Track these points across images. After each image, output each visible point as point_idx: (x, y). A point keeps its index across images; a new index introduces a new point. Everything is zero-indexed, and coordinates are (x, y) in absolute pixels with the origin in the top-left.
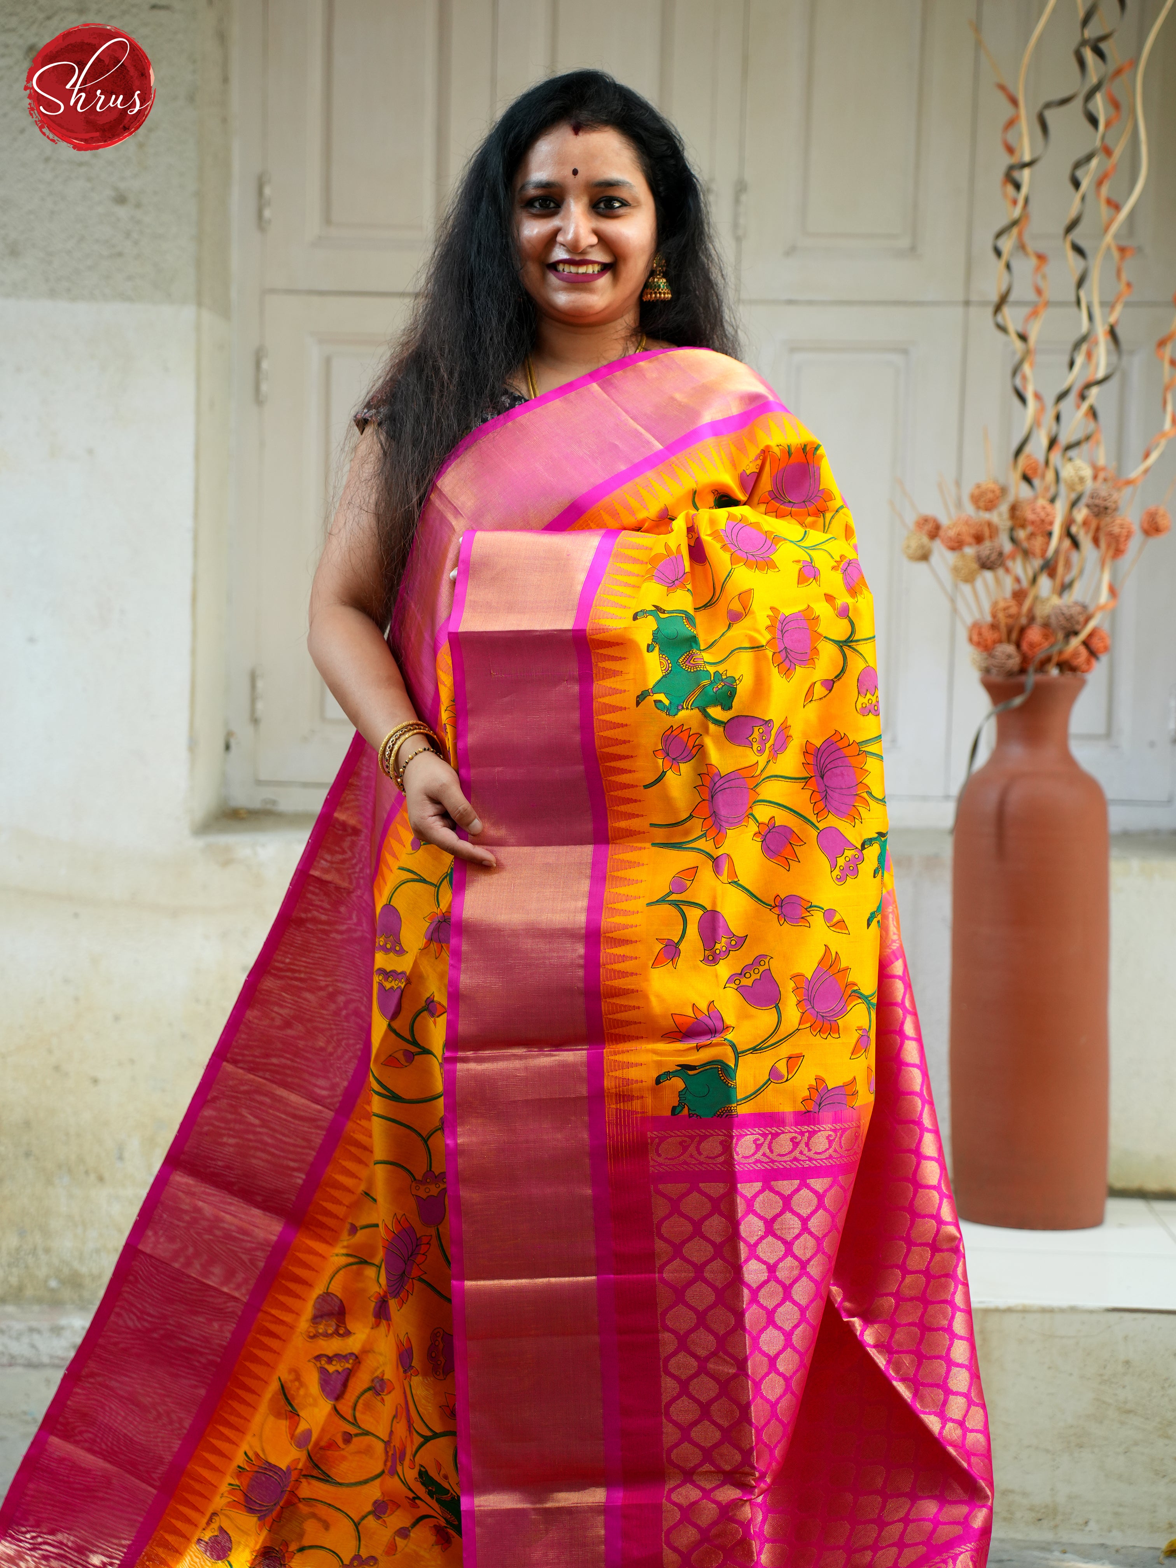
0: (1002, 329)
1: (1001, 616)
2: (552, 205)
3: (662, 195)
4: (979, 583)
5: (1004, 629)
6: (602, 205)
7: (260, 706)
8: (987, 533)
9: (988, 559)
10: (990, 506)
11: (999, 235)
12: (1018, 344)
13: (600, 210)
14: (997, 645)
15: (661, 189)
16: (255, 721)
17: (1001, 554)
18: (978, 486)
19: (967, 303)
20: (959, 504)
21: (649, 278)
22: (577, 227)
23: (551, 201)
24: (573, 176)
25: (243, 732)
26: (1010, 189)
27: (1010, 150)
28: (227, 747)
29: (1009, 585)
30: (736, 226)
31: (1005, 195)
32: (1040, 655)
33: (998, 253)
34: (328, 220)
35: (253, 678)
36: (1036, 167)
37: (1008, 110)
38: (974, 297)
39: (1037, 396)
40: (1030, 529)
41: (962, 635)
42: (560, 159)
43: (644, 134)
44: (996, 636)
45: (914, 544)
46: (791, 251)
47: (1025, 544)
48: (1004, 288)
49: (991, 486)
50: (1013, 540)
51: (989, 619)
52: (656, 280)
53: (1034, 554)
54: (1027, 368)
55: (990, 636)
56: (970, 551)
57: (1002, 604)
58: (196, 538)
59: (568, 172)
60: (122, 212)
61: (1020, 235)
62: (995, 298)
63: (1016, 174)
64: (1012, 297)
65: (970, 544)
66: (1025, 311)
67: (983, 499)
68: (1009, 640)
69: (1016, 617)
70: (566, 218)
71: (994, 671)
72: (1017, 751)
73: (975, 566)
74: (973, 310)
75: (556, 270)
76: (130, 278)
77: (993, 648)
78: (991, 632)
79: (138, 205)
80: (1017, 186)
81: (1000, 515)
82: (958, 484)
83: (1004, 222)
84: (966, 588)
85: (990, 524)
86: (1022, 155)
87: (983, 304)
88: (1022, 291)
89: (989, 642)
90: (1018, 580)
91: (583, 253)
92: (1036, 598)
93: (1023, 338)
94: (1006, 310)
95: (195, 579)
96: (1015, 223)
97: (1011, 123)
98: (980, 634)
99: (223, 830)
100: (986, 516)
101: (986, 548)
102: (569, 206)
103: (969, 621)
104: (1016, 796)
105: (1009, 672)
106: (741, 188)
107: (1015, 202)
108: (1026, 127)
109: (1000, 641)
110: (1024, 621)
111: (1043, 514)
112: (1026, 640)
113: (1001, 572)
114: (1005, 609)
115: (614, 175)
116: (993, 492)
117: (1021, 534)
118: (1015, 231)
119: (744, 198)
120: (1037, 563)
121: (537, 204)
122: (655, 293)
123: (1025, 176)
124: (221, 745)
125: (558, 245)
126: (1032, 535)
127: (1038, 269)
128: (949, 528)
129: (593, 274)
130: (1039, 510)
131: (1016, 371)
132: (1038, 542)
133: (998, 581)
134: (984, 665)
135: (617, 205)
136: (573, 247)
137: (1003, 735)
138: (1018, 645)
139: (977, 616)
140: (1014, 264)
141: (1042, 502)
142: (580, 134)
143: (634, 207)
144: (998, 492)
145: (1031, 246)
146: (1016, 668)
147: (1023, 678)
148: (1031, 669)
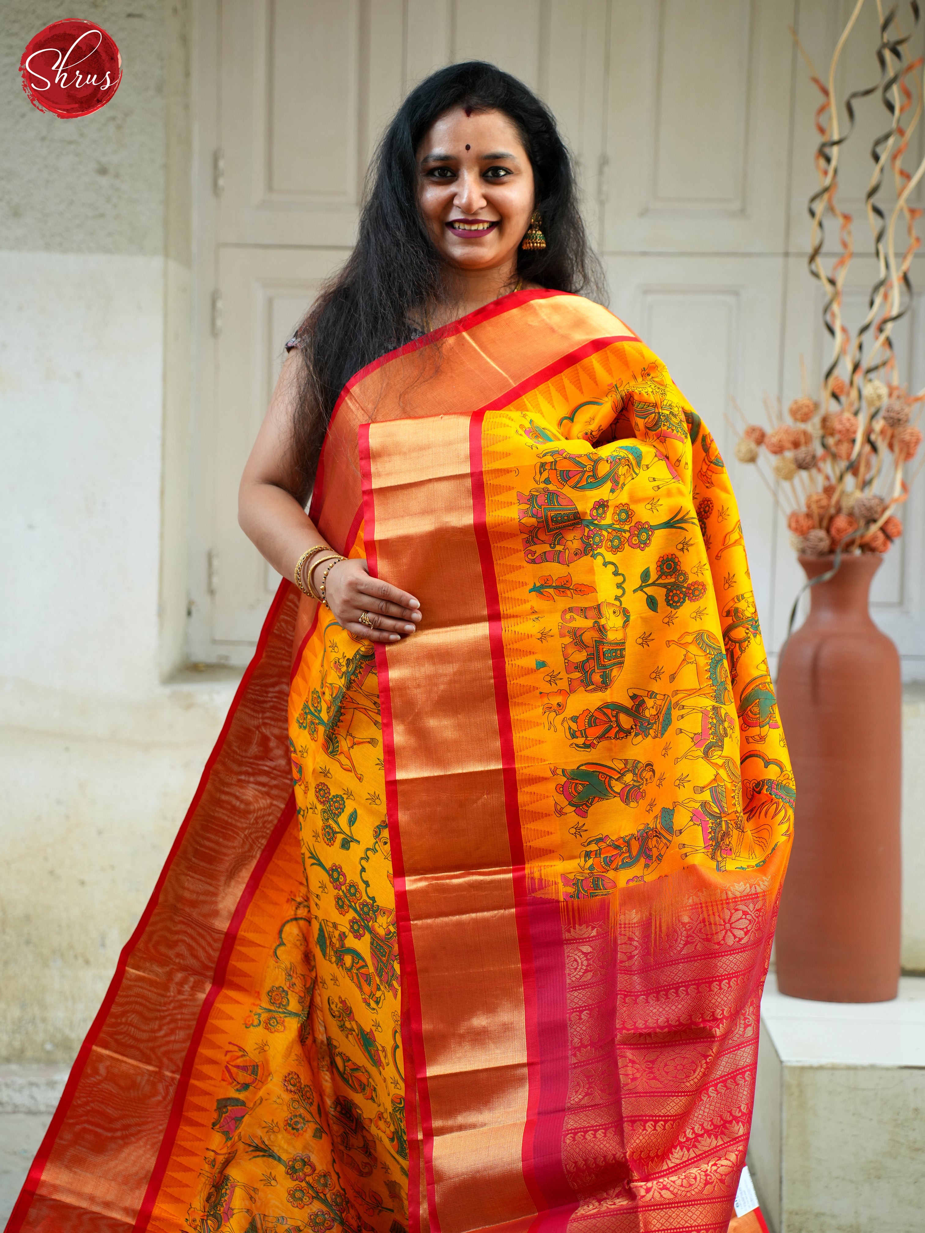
0: (816, 275)
1: (814, 507)
2: (449, 174)
3: (539, 163)
4: (796, 481)
5: (816, 518)
6: (490, 174)
7: (215, 580)
8: (802, 439)
9: (804, 461)
10: (805, 418)
11: (813, 199)
12: (829, 288)
13: (489, 178)
14: (811, 530)
15: (538, 158)
16: (211, 592)
17: (814, 457)
18: (796, 402)
19: (786, 254)
20: (780, 416)
21: (528, 230)
22: (470, 192)
23: (448, 171)
24: (466, 151)
25: (202, 600)
26: (822, 162)
27: (822, 130)
28: (189, 613)
29: (820, 482)
30: (600, 191)
31: (817, 167)
32: (846, 538)
33: (812, 214)
34: (270, 188)
35: (210, 557)
36: (844, 145)
37: (820, 99)
38: (792, 250)
39: (844, 330)
40: (837, 437)
41: (783, 522)
42: (455, 137)
43: (523, 114)
44: (810, 523)
45: (744, 449)
46: (644, 212)
47: (834, 449)
48: (817, 242)
49: (806, 402)
50: (824, 445)
51: (804, 509)
52: (534, 232)
53: (841, 457)
54: (835, 307)
55: (805, 523)
56: (789, 454)
57: (815, 498)
58: (163, 445)
59: (463, 148)
60: (104, 181)
61: (830, 200)
62: (810, 250)
63: (827, 150)
64: (824, 250)
65: (789, 449)
66: (834, 261)
67: (800, 413)
68: (820, 527)
69: (826, 508)
70: (462, 185)
71: (809, 551)
72: (827, 616)
73: (793, 466)
74: (792, 260)
75: (454, 228)
76: (110, 234)
77: (808, 533)
78: (806, 520)
79: (117, 176)
80: (828, 160)
81: (813, 425)
82: (779, 400)
83: (816, 189)
84: (786, 485)
85: (805, 433)
86: (832, 136)
87: (800, 255)
88: (832, 245)
89: (805, 528)
90: (828, 478)
91: (475, 214)
92: (843, 493)
93: (832, 282)
94: (819, 260)
95: (163, 477)
96: (826, 190)
97: (822, 109)
98: (797, 521)
99: (186, 680)
100: (802, 426)
101: (802, 452)
102: (463, 175)
103: (789, 511)
104: (827, 652)
105: (821, 552)
106: (604, 162)
107: (826, 173)
108: (835, 111)
109: (813, 527)
110: (832, 511)
111: (848, 425)
112: (835, 526)
113: (814, 471)
114: (818, 501)
115: (500, 149)
116: (808, 406)
117: (831, 441)
118: (826, 196)
119: (606, 169)
120: (843, 464)
121: (436, 173)
122: (533, 243)
123: (834, 152)
124: (184, 611)
125: (454, 208)
126: (839, 442)
127: (844, 227)
128: (772, 436)
129: (483, 230)
130: (845, 421)
131: (827, 309)
132: (844, 448)
133: (812, 479)
134: (800, 547)
135: (502, 173)
136: (467, 209)
137: (816, 603)
138: (828, 531)
139: (795, 507)
140: (825, 223)
141: (847, 415)
142: (472, 116)
143: (517, 174)
144: (812, 407)
145: (839, 208)
146: (826, 549)
147: (831, 557)
148: (838, 550)
